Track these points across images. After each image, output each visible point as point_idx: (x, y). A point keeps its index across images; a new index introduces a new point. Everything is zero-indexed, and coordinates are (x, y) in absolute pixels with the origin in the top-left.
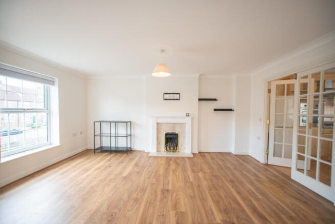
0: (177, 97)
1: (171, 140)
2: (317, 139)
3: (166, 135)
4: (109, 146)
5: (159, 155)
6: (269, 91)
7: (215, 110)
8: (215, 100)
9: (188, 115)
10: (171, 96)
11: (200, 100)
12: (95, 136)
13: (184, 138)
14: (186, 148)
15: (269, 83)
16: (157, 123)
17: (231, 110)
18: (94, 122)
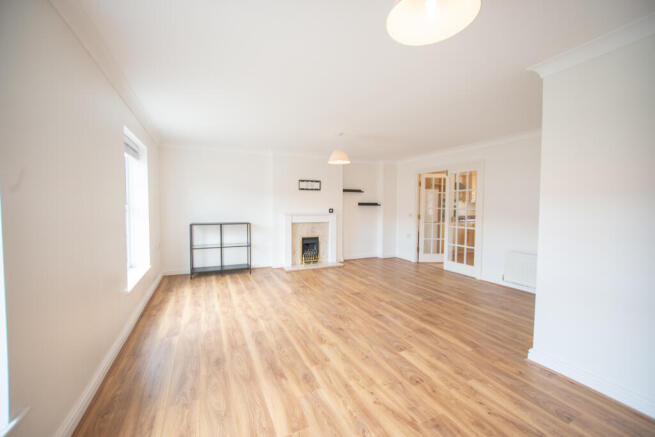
0: (316, 185)
1: (310, 246)
2: (463, 249)
3: (304, 239)
4: (219, 264)
5: (296, 268)
6: (420, 184)
7: (360, 204)
8: (359, 191)
9: (331, 211)
10: (309, 185)
11: (345, 191)
12: (192, 249)
13: (327, 242)
14: (330, 255)
15: (420, 176)
16: (293, 224)
17: (376, 204)
18: (191, 226)
